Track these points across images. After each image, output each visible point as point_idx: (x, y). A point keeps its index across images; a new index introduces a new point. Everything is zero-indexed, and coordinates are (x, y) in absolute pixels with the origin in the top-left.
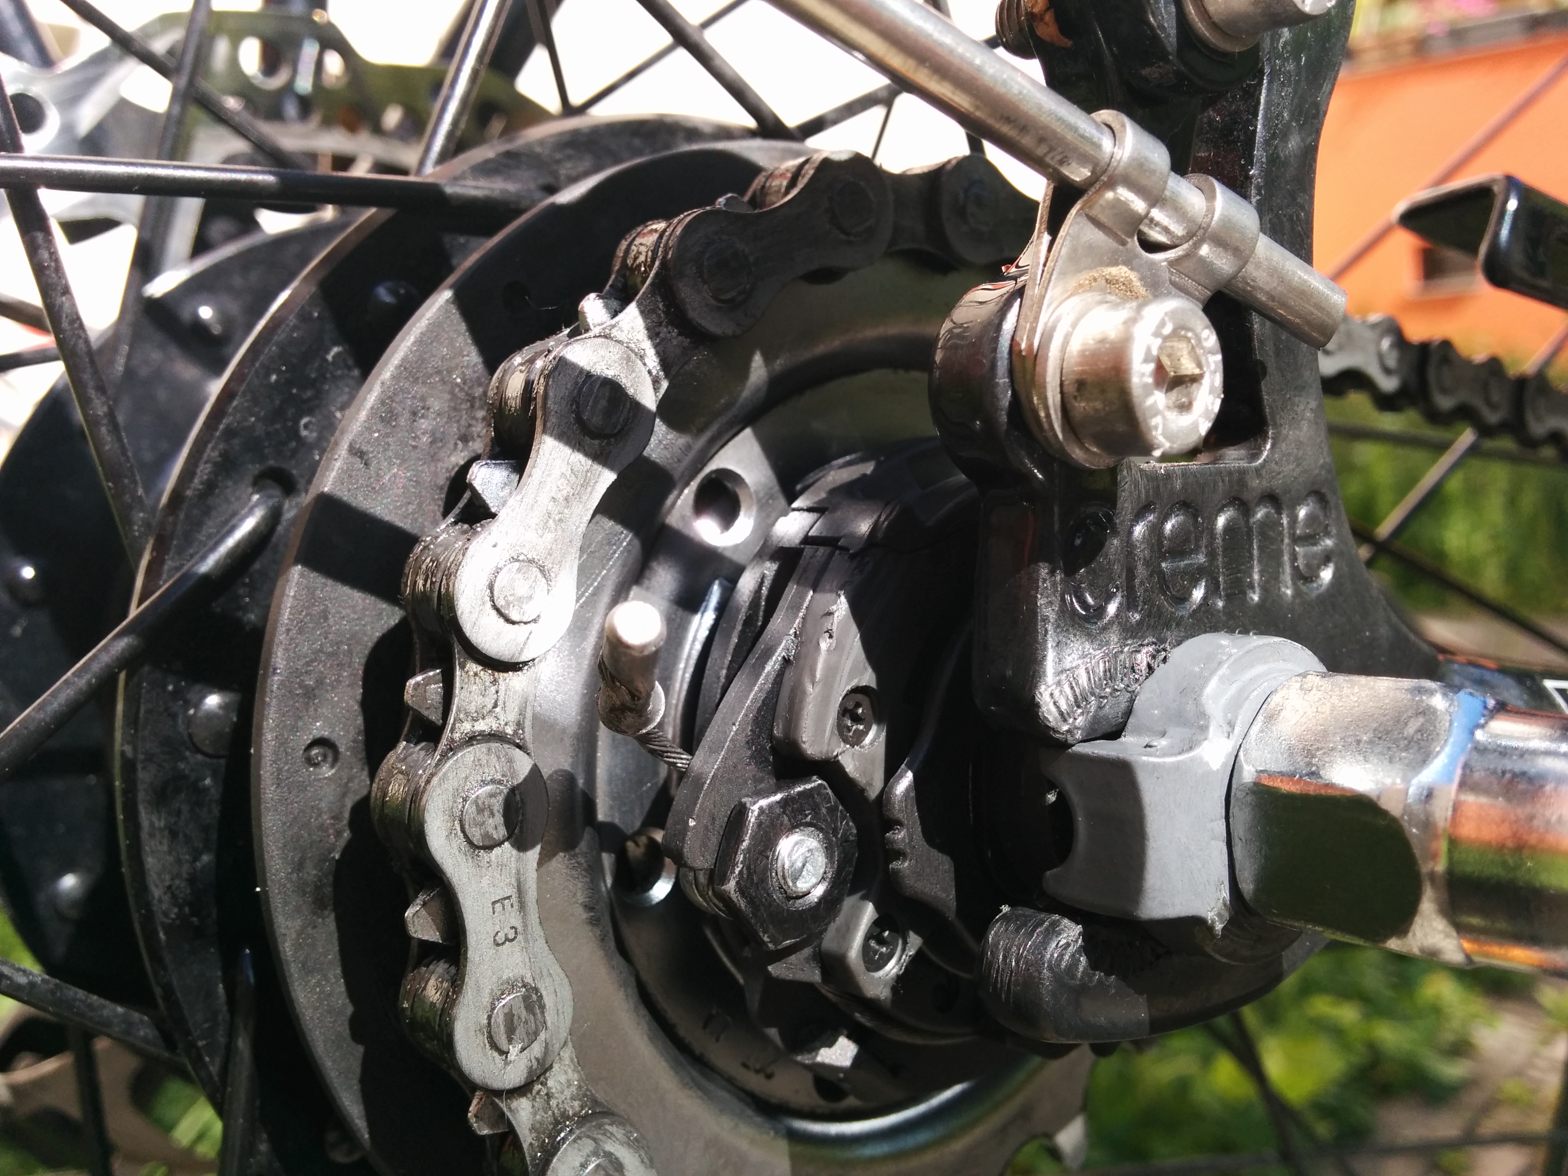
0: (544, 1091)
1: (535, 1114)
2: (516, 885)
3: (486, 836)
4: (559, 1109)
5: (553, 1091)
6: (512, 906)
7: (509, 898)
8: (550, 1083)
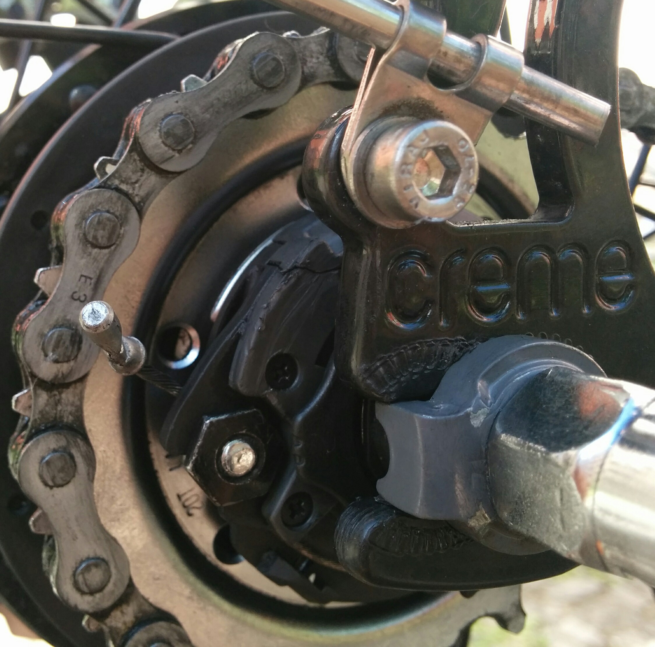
0: (57, 398)
1: (46, 405)
2: (98, 274)
3: (95, 237)
4: (60, 413)
5: (63, 401)
6: (90, 284)
7: (91, 279)
8: (64, 396)
